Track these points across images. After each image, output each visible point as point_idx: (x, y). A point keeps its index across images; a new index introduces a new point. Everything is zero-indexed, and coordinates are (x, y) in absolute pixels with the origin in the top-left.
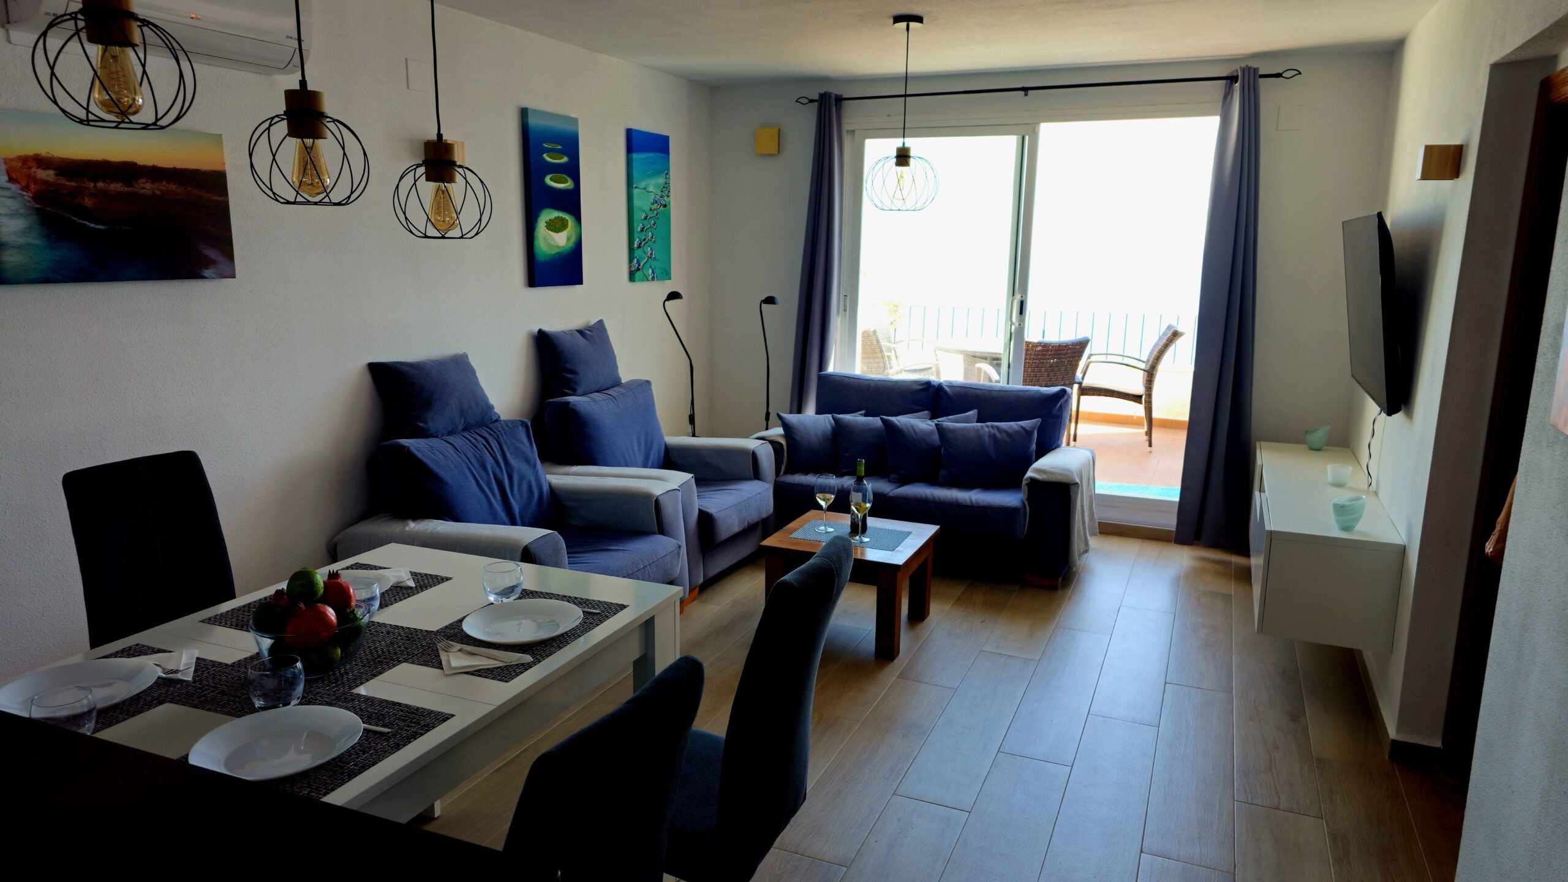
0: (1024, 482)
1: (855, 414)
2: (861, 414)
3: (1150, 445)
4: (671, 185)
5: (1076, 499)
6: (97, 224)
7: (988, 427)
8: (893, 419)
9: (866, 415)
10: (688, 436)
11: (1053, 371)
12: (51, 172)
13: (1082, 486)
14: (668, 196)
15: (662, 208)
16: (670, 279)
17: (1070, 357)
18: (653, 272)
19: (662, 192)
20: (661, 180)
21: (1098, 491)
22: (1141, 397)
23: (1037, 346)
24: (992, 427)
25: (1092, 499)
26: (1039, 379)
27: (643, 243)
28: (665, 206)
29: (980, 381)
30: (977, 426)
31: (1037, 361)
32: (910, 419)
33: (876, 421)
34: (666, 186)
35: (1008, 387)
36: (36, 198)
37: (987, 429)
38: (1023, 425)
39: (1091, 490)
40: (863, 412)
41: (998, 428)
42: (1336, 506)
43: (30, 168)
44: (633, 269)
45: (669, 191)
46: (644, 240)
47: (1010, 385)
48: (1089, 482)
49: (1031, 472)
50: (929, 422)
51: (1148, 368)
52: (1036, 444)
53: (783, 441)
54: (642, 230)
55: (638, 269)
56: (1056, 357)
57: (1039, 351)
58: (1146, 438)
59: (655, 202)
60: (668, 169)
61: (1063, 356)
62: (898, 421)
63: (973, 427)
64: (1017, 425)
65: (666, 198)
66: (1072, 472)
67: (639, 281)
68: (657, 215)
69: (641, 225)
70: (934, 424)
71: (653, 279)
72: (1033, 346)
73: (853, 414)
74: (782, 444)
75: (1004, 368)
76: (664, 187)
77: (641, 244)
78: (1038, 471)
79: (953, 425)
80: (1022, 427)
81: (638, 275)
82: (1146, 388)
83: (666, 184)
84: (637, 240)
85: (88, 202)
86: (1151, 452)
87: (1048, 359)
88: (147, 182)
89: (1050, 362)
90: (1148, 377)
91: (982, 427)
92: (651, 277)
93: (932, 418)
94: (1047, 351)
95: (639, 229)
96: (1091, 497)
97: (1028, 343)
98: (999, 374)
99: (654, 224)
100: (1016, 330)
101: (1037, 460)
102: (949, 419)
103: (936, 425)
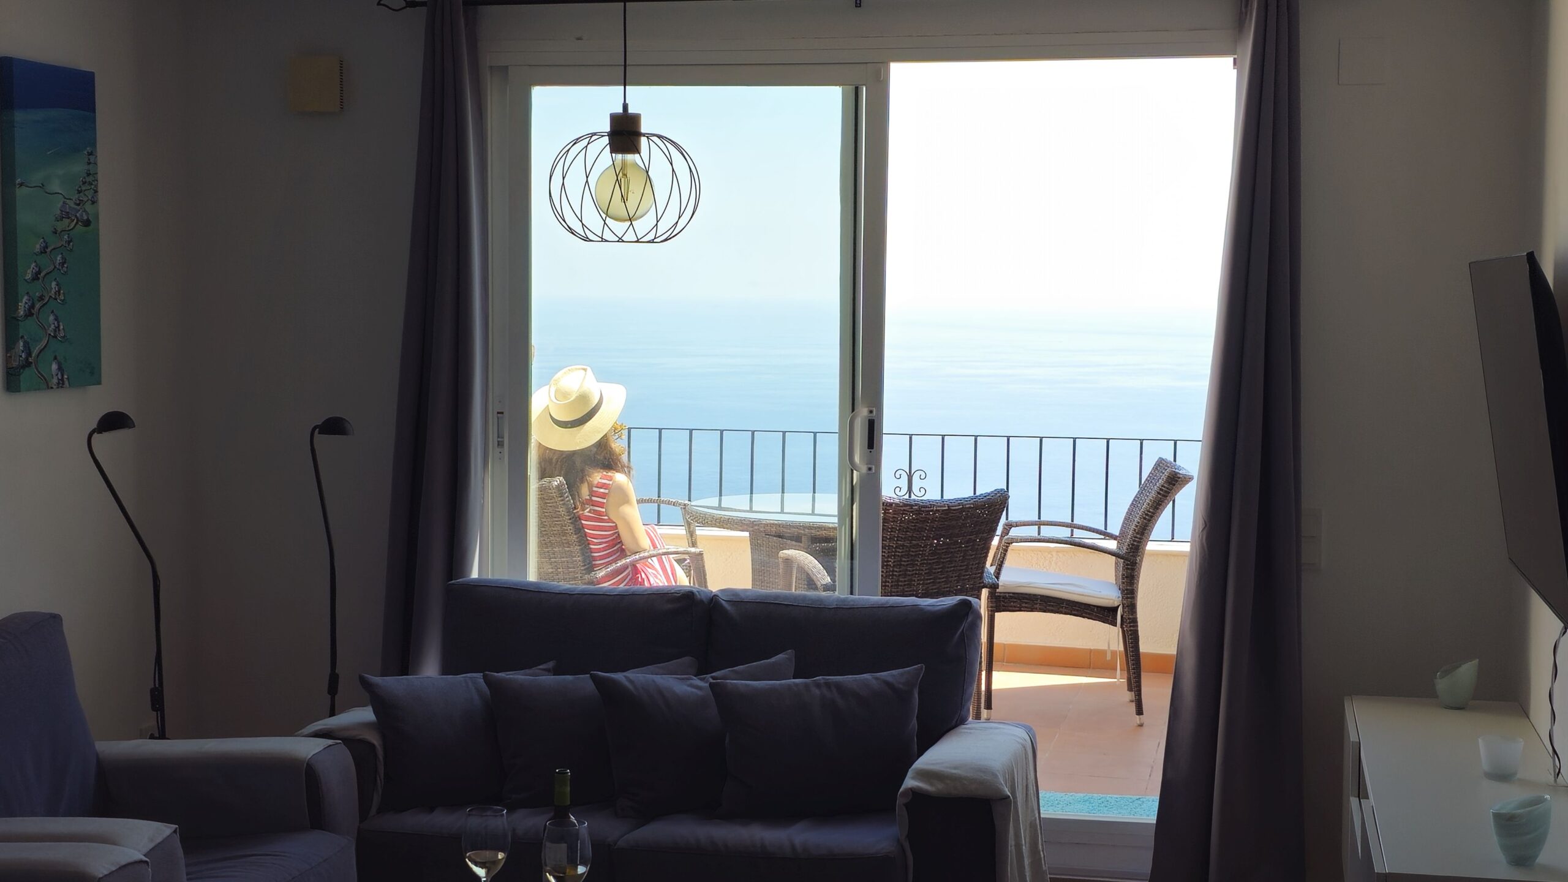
0: (900, 801)
1: (534, 670)
2: (548, 670)
3: (1140, 711)
4: (100, 177)
5: (1007, 831)
7: (818, 685)
8: (619, 676)
9: (556, 671)
10: (152, 737)
11: (938, 563)
13: (1016, 803)
14: (93, 203)
15: (80, 228)
16: (99, 383)
17: (971, 534)
18: (60, 368)
19: (79, 192)
20: (78, 168)
21: (1047, 812)
22: (1113, 610)
23: (904, 512)
24: (828, 685)
25: (1036, 830)
26: (912, 580)
27: (38, 306)
28: (87, 223)
29: (790, 589)
30: (796, 685)
31: (907, 544)
32: (654, 677)
33: (581, 683)
34: (89, 182)
35: (853, 600)
37: (817, 692)
38: (890, 679)
39: (1033, 811)
40: (551, 664)
41: (839, 687)
42: (1498, 816)
44: (15, 364)
45: (96, 192)
46: (41, 298)
47: (856, 597)
48: (1027, 794)
49: (913, 778)
50: (696, 681)
51: (1124, 550)
52: (917, 717)
53: (374, 739)
54: (36, 277)
55: (28, 364)
56: (943, 533)
57: (909, 521)
58: (1129, 696)
59: (65, 215)
60: (93, 144)
61: (957, 531)
62: (631, 681)
63: (789, 687)
64: (877, 679)
65: (88, 207)
66: (995, 775)
67: (29, 390)
68: (69, 242)
69: (33, 265)
70: (707, 685)
71: (61, 384)
72: (895, 512)
73: (527, 671)
74: (373, 745)
75: (842, 560)
76: (84, 183)
77: (33, 306)
78: (925, 775)
79: (746, 685)
80: (887, 683)
81: (26, 375)
82: (1123, 592)
83: (89, 175)
84: (25, 299)
86: (1141, 725)
87: (928, 538)
89: (932, 544)
90: (1126, 568)
91: (806, 685)
92: (55, 381)
93: (700, 672)
94: (926, 520)
95: (29, 276)
96: (1033, 825)
97: (888, 505)
98: (831, 571)
99: (62, 264)
100: (862, 478)
101: (921, 753)
102: (736, 672)
103: (711, 685)
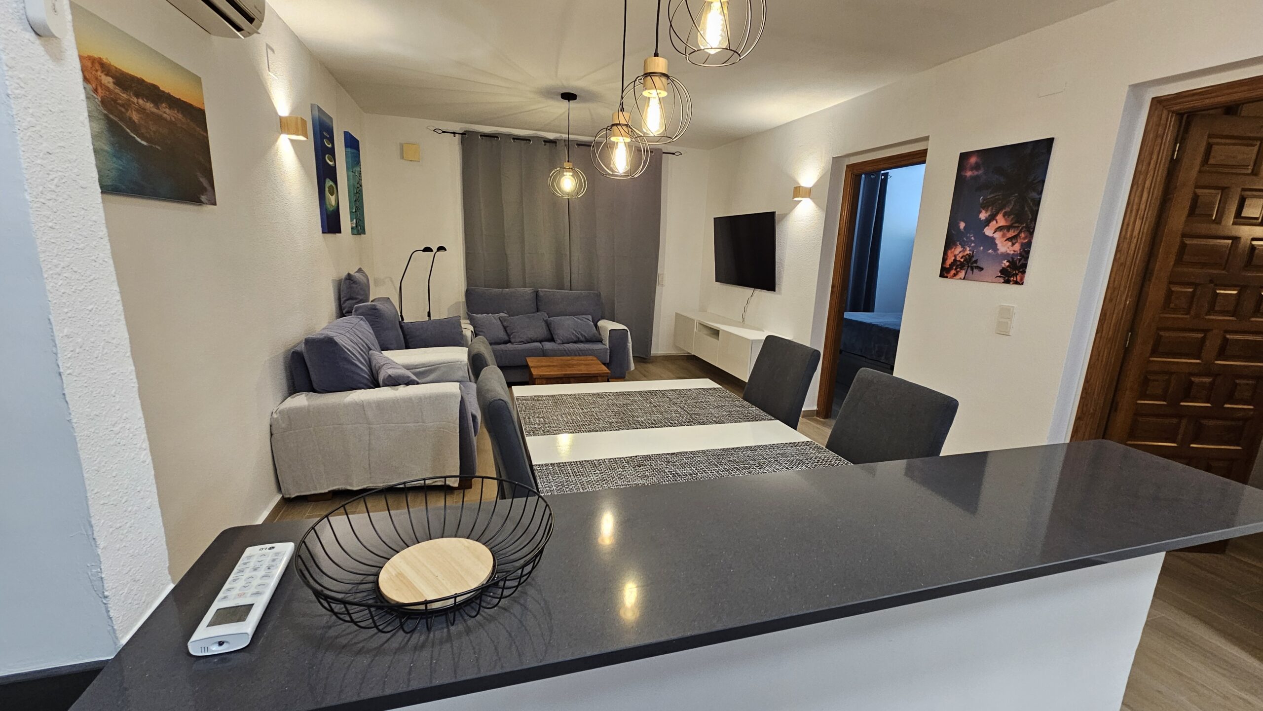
6: (142, 140)
12: (110, 79)
15: (360, 187)
16: (365, 234)
19: (360, 176)
20: (359, 169)
27: (357, 209)
34: (361, 173)
36: (103, 102)
43: (97, 71)
46: (357, 207)
54: (356, 200)
60: (360, 162)
65: (361, 181)
68: (359, 191)
71: (361, 233)
85: (135, 117)
88: (166, 107)
